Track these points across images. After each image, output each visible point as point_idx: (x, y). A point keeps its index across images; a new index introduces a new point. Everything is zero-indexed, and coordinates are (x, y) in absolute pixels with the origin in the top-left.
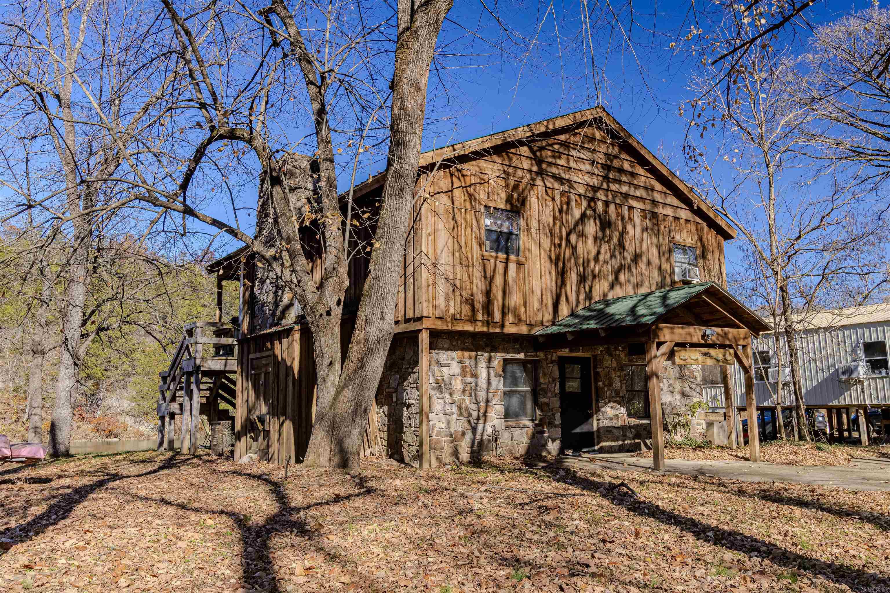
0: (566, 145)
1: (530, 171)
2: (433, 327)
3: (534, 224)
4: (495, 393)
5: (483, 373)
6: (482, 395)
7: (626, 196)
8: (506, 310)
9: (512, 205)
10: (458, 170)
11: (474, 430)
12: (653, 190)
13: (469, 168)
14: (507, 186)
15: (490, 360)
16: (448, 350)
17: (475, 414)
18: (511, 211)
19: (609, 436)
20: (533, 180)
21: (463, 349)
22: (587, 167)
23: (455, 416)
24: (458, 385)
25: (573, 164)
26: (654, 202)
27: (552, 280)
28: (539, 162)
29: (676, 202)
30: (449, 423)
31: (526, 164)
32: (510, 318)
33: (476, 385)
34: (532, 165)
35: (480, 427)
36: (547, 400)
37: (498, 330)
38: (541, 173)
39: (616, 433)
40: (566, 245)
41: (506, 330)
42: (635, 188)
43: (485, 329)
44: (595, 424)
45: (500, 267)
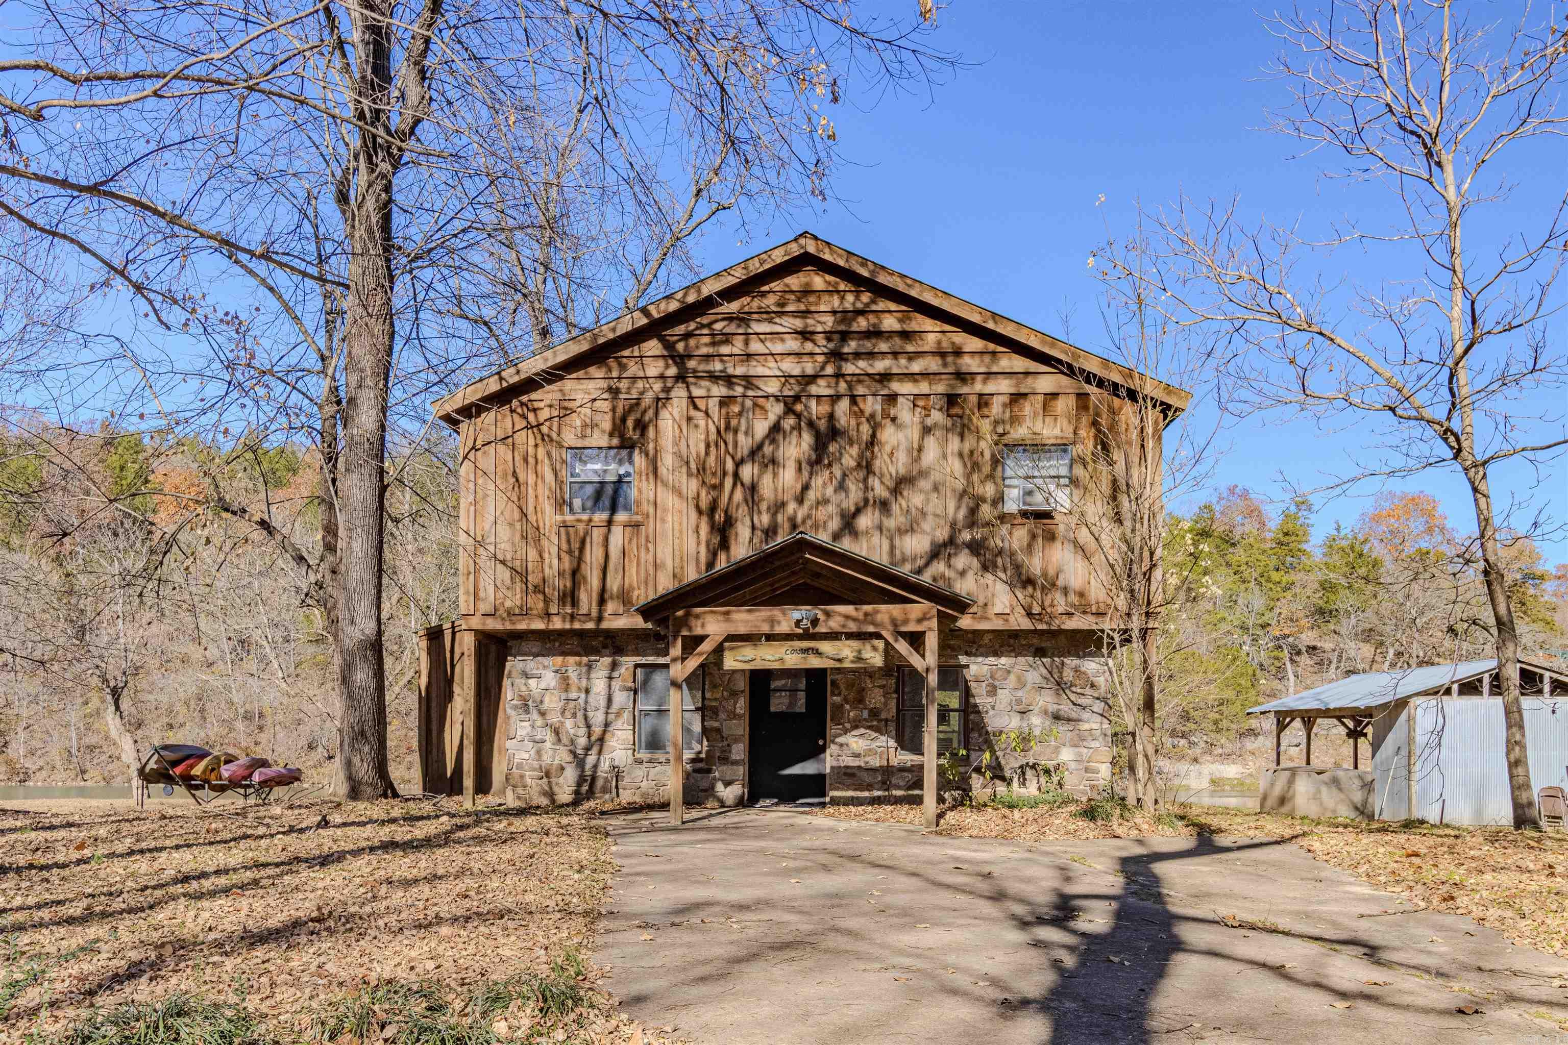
0: (742, 319)
1: (662, 377)
2: (480, 627)
3: (667, 461)
4: (618, 714)
5: (599, 685)
6: (598, 718)
7: (885, 377)
8: (606, 596)
9: (622, 436)
10: (522, 404)
11: (580, 763)
12: (958, 353)
13: (546, 396)
14: (614, 410)
15: (614, 666)
16: (536, 655)
17: (582, 741)
18: (621, 447)
19: (849, 781)
20: (667, 390)
21: (564, 654)
22: (793, 344)
23: (548, 745)
24: (552, 702)
25: (756, 346)
26: (962, 377)
27: (698, 543)
28: (680, 360)
29: (1020, 363)
30: (539, 752)
31: (654, 368)
32: (611, 607)
33: (586, 702)
34: (667, 367)
35: (591, 760)
36: (716, 724)
37: (590, 625)
38: (681, 378)
39: (867, 778)
40: (734, 485)
41: (605, 625)
42: (910, 359)
43: (567, 626)
44: (830, 761)
45: (597, 535)
